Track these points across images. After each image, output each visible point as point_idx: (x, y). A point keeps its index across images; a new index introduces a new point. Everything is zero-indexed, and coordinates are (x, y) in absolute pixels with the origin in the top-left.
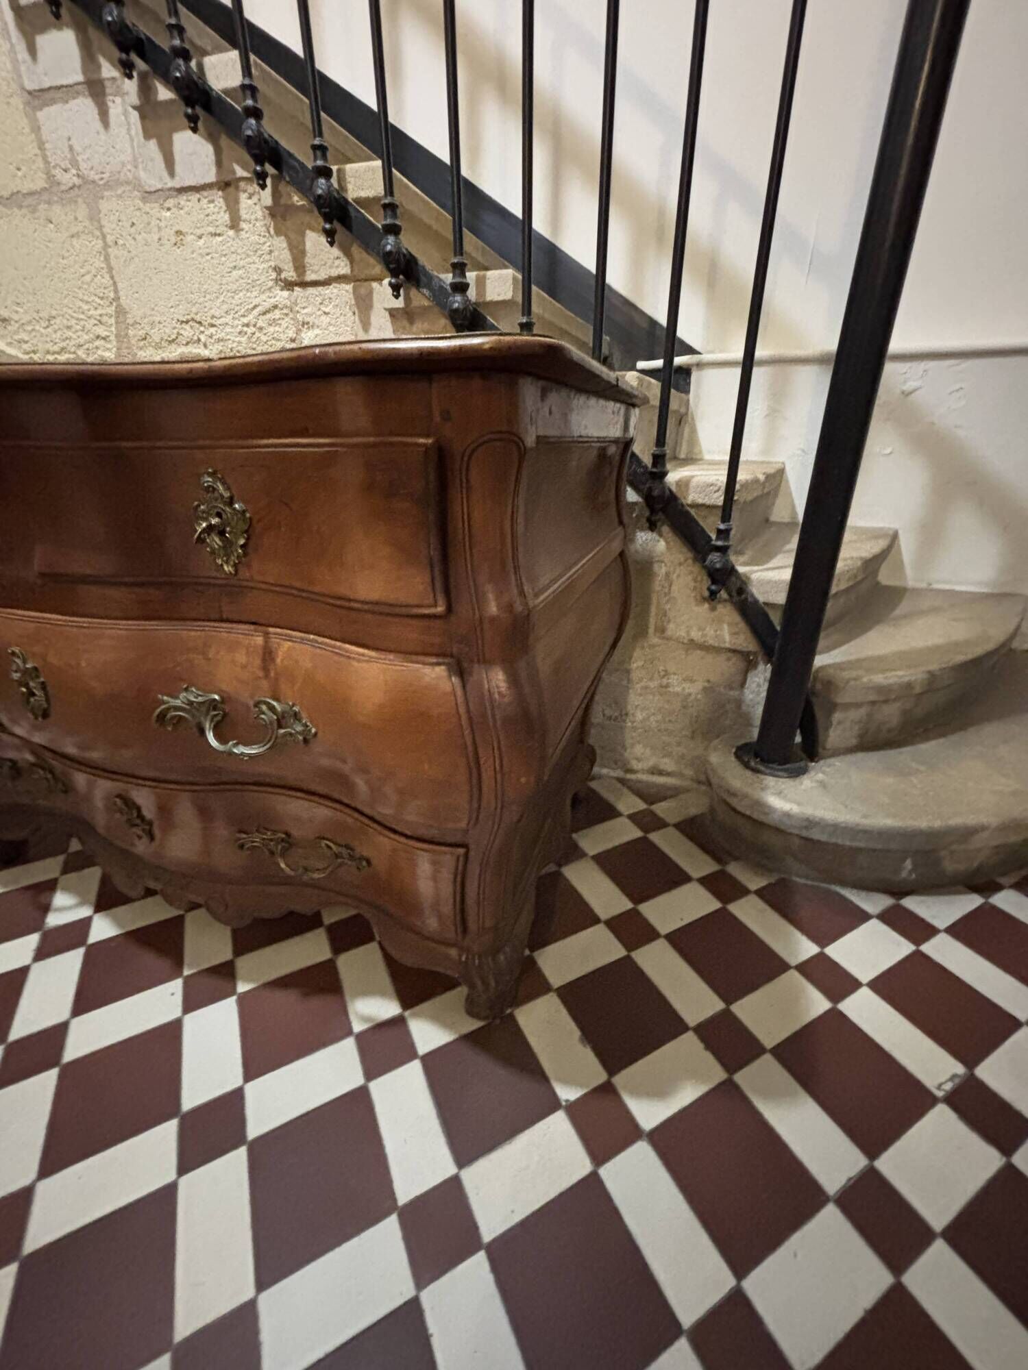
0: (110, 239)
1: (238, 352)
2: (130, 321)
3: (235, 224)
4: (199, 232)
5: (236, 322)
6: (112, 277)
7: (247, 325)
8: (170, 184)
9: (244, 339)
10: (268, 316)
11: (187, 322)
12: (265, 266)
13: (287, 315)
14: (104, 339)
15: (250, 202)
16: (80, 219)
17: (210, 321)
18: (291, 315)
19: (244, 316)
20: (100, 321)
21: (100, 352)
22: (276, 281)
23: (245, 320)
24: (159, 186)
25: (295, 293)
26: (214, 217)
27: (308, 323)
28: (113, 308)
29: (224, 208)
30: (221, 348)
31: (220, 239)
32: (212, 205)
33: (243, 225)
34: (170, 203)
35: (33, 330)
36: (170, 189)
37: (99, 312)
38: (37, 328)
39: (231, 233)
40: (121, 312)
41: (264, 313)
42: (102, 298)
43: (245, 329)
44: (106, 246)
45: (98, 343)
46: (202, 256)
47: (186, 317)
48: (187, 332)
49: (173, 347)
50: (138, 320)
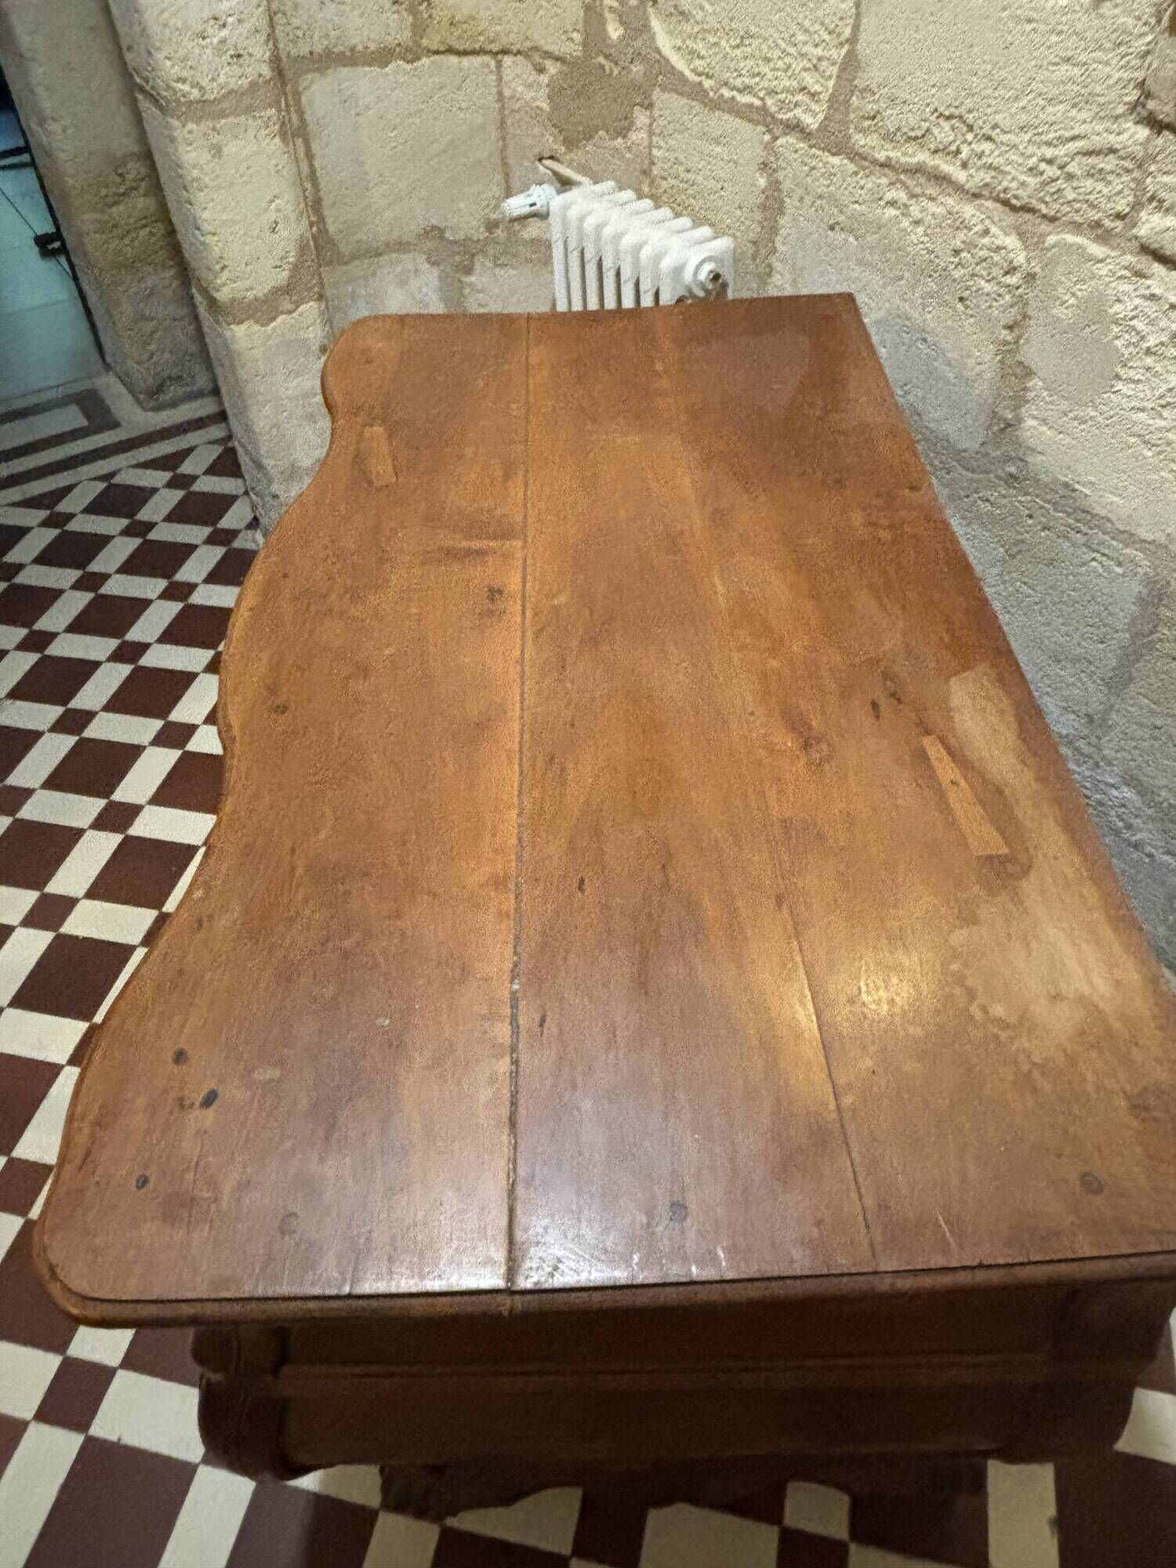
1: (1016, 197)
2: (861, 83)
5: (1031, 149)
6: (857, 4)
7: (1050, 162)
9: (1033, 181)
10: (1091, 160)
11: (949, 118)
12: (1126, 75)
13: (1128, 171)
14: (811, 94)
17: (986, 130)
18: (1136, 174)
19: (1049, 144)
20: (815, 66)
21: (798, 112)
22: (1134, 107)
23: (1049, 153)
25: (1160, 141)
27: (1161, 201)
28: (843, 54)
30: (988, 180)
35: (716, 44)
37: (819, 52)
38: (723, 42)
40: (851, 64)
41: (1089, 153)
42: (830, 32)
43: (1043, 166)
45: (799, 97)
46: (1018, 20)
47: (952, 110)
48: (944, 133)
49: (911, 148)
50: (874, 86)
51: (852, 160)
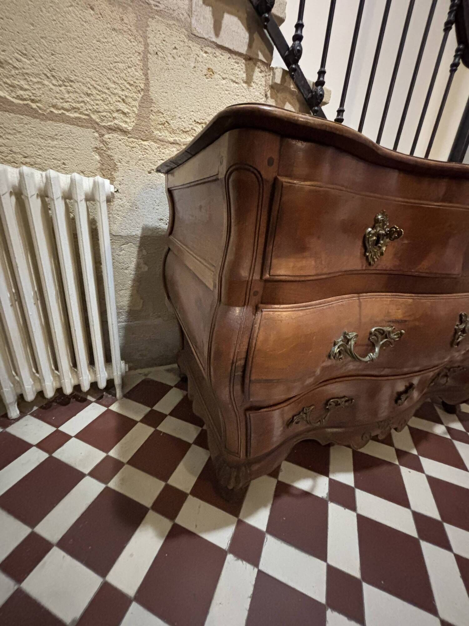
0: (151, 49)
2: (155, 110)
3: (248, 82)
4: (224, 76)
6: (146, 75)
8: (214, 39)
11: (200, 124)
14: (124, 113)
15: (260, 75)
20: (123, 100)
21: (116, 121)
24: (206, 37)
26: (236, 72)
28: (140, 96)
29: (244, 70)
31: (237, 85)
32: (237, 65)
33: (253, 85)
34: (209, 50)
36: (213, 42)
37: (125, 93)
39: (245, 85)
40: (146, 100)
42: (131, 85)
44: (146, 52)
45: (115, 115)
47: (202, 120)
48: (199, 129)
49: (184, 136)
50: (162, 110)
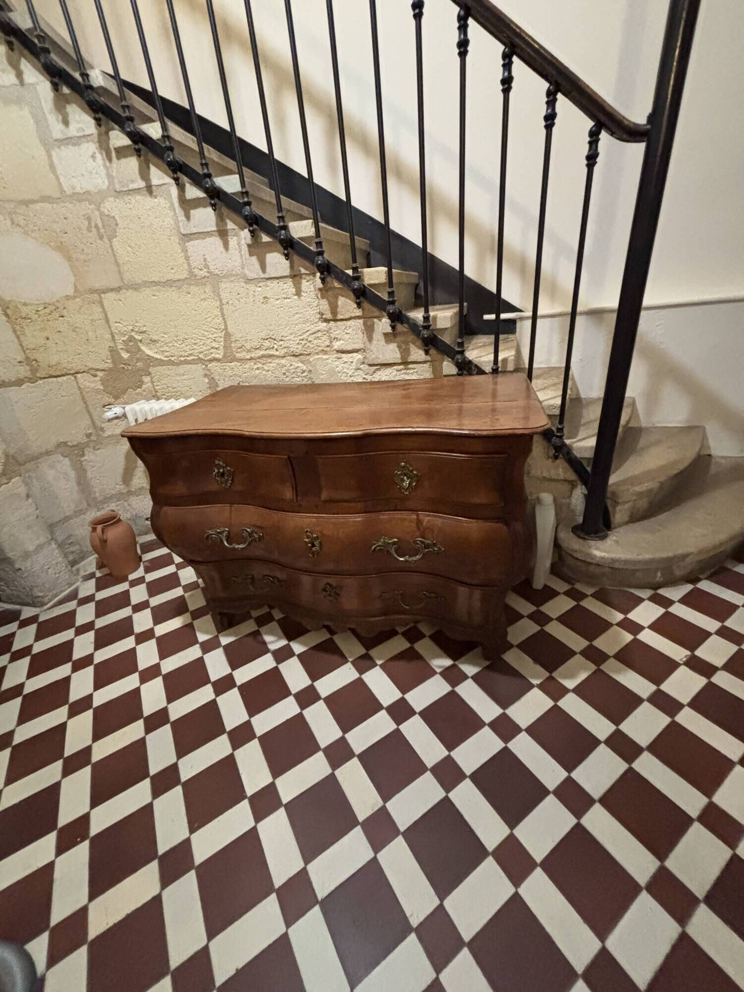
0: (224, 301)
1: (296, 352)
2: (233, 340)
3: (298, 293)
4: (277, 297)
5: (296, 338)
6: (224, 319)
7: (302, 340)
8: (263, 276)
9: (300, 347)
10: (314, 335)
11: (267, 339)
12: (315, 312)
13: (325, 334)
14: (216, 349)
15: (308, 283)
16: (207, 292)
17: (281, 338)
18: (327, 334)
19: (300, 336)
20: (214, 340)
21: (213, 355)
22: (319, 319)
23: (301, 338)
24: (257, 277)
25: (330, 324)
26: (286, 290)
27: (337, 338)
28: (223, 333)
29: (293, 286)
30: (286, 351)
31: (290, 300)
32: (286, 285)
33: (303, 294)
34: (261, 284)
35: (173, 346)
36: (263, 278)
37: (215, 335)
38: (175, 344)
39: (296, 297)
40: (228, 335)
41: (312, 334)
42: (217, 329)
43: (301, 342)
44: (222, 304)
45: (212, 351)
46: (278, 308)
47: (267, 337)
48: (267, 344)
49: (257, 351)
50: (238, 339)
51: (238, 362)
